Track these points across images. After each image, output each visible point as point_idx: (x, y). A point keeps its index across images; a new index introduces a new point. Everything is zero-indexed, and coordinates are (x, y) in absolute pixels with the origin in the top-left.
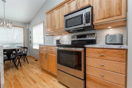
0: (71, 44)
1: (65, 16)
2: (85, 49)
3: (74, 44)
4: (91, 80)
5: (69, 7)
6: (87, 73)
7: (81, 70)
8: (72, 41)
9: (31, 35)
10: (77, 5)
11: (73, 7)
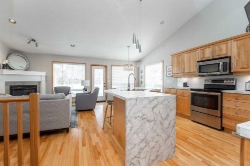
0: (204, 88)
1: (198, 62)
2: (222, 94)
3: (207, 88)
4: (227, 118)
5: (203, 53)
6: (223, 112)
7: (218, 110)
8: (205, 85)
9: (143, 74)
10: (212, 53)
11: (208, 54)
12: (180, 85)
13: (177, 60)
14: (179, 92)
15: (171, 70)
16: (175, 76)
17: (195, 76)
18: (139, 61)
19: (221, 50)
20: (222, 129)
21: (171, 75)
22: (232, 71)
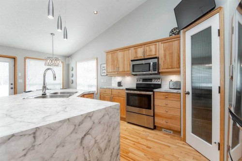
0: (136, 87)
1: (132, 61)
2: (154, 92)
3: (139, 87)
4: (159, 116)
5: (136, 53)
6: (155, 111)
7: (151, 109)
8: (137, 84)
9: (73, 72)
10: (144, 53)
11: (140, 54)
12: (114, 85)
13: (112, 57)
14: (114, 92)
15: (105, 68)
16: (110, 75)
17: (128, 75)
18: (68, 57)
19: (151, 51)
20: (155, 128)
21: (105, 74)
22: (160, 71)
